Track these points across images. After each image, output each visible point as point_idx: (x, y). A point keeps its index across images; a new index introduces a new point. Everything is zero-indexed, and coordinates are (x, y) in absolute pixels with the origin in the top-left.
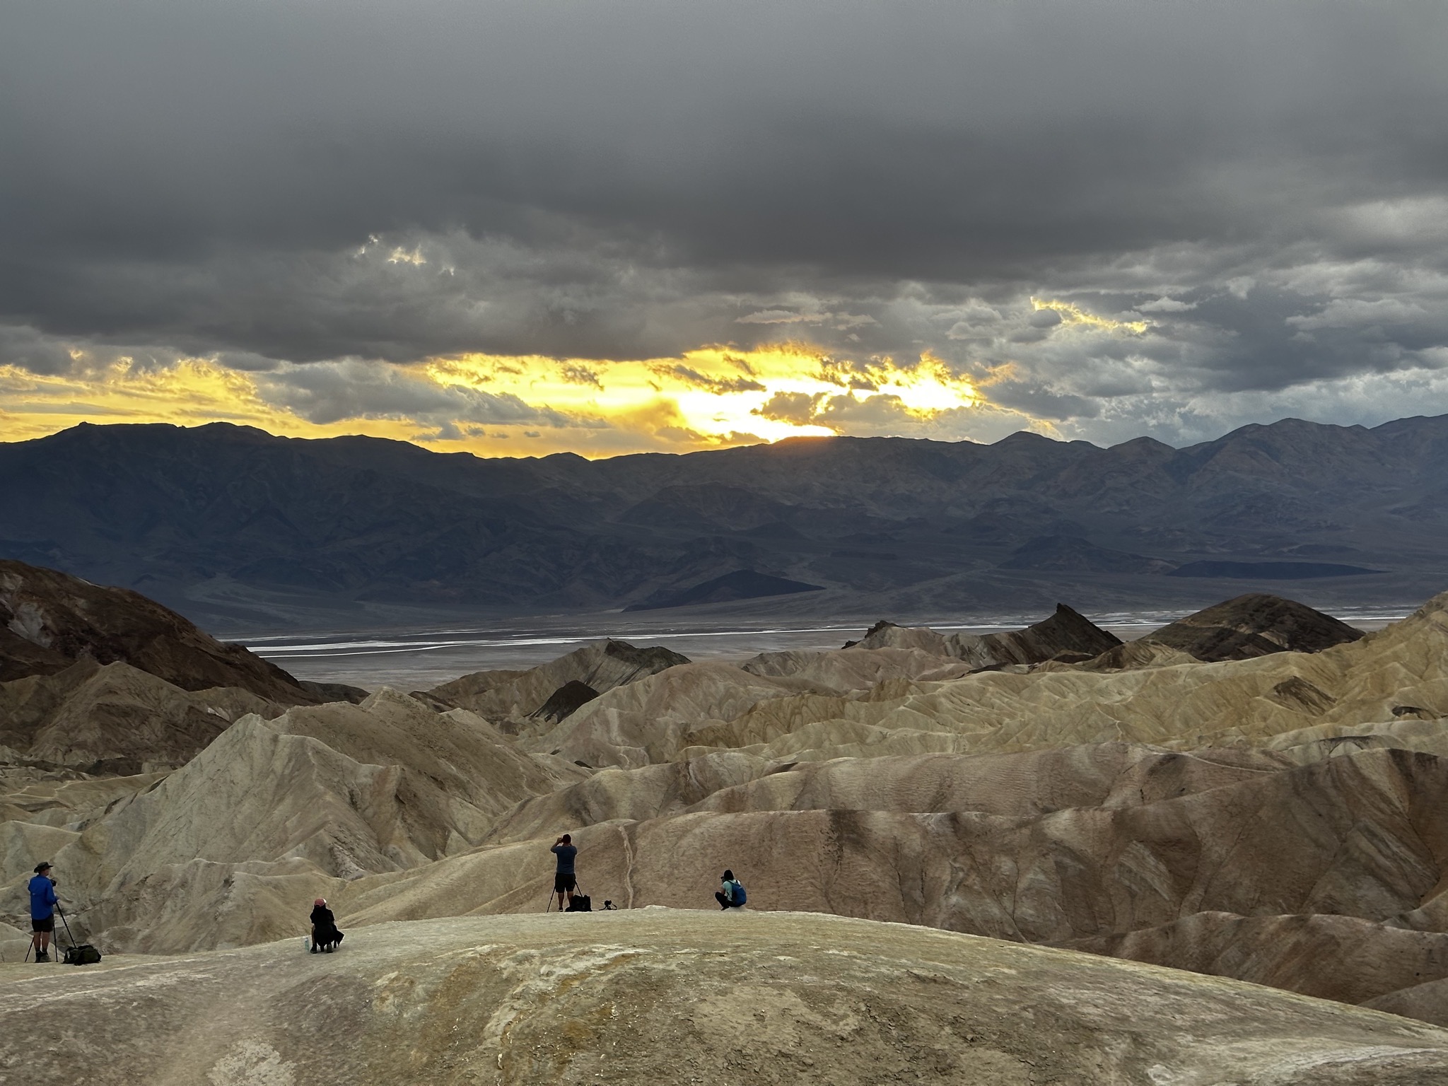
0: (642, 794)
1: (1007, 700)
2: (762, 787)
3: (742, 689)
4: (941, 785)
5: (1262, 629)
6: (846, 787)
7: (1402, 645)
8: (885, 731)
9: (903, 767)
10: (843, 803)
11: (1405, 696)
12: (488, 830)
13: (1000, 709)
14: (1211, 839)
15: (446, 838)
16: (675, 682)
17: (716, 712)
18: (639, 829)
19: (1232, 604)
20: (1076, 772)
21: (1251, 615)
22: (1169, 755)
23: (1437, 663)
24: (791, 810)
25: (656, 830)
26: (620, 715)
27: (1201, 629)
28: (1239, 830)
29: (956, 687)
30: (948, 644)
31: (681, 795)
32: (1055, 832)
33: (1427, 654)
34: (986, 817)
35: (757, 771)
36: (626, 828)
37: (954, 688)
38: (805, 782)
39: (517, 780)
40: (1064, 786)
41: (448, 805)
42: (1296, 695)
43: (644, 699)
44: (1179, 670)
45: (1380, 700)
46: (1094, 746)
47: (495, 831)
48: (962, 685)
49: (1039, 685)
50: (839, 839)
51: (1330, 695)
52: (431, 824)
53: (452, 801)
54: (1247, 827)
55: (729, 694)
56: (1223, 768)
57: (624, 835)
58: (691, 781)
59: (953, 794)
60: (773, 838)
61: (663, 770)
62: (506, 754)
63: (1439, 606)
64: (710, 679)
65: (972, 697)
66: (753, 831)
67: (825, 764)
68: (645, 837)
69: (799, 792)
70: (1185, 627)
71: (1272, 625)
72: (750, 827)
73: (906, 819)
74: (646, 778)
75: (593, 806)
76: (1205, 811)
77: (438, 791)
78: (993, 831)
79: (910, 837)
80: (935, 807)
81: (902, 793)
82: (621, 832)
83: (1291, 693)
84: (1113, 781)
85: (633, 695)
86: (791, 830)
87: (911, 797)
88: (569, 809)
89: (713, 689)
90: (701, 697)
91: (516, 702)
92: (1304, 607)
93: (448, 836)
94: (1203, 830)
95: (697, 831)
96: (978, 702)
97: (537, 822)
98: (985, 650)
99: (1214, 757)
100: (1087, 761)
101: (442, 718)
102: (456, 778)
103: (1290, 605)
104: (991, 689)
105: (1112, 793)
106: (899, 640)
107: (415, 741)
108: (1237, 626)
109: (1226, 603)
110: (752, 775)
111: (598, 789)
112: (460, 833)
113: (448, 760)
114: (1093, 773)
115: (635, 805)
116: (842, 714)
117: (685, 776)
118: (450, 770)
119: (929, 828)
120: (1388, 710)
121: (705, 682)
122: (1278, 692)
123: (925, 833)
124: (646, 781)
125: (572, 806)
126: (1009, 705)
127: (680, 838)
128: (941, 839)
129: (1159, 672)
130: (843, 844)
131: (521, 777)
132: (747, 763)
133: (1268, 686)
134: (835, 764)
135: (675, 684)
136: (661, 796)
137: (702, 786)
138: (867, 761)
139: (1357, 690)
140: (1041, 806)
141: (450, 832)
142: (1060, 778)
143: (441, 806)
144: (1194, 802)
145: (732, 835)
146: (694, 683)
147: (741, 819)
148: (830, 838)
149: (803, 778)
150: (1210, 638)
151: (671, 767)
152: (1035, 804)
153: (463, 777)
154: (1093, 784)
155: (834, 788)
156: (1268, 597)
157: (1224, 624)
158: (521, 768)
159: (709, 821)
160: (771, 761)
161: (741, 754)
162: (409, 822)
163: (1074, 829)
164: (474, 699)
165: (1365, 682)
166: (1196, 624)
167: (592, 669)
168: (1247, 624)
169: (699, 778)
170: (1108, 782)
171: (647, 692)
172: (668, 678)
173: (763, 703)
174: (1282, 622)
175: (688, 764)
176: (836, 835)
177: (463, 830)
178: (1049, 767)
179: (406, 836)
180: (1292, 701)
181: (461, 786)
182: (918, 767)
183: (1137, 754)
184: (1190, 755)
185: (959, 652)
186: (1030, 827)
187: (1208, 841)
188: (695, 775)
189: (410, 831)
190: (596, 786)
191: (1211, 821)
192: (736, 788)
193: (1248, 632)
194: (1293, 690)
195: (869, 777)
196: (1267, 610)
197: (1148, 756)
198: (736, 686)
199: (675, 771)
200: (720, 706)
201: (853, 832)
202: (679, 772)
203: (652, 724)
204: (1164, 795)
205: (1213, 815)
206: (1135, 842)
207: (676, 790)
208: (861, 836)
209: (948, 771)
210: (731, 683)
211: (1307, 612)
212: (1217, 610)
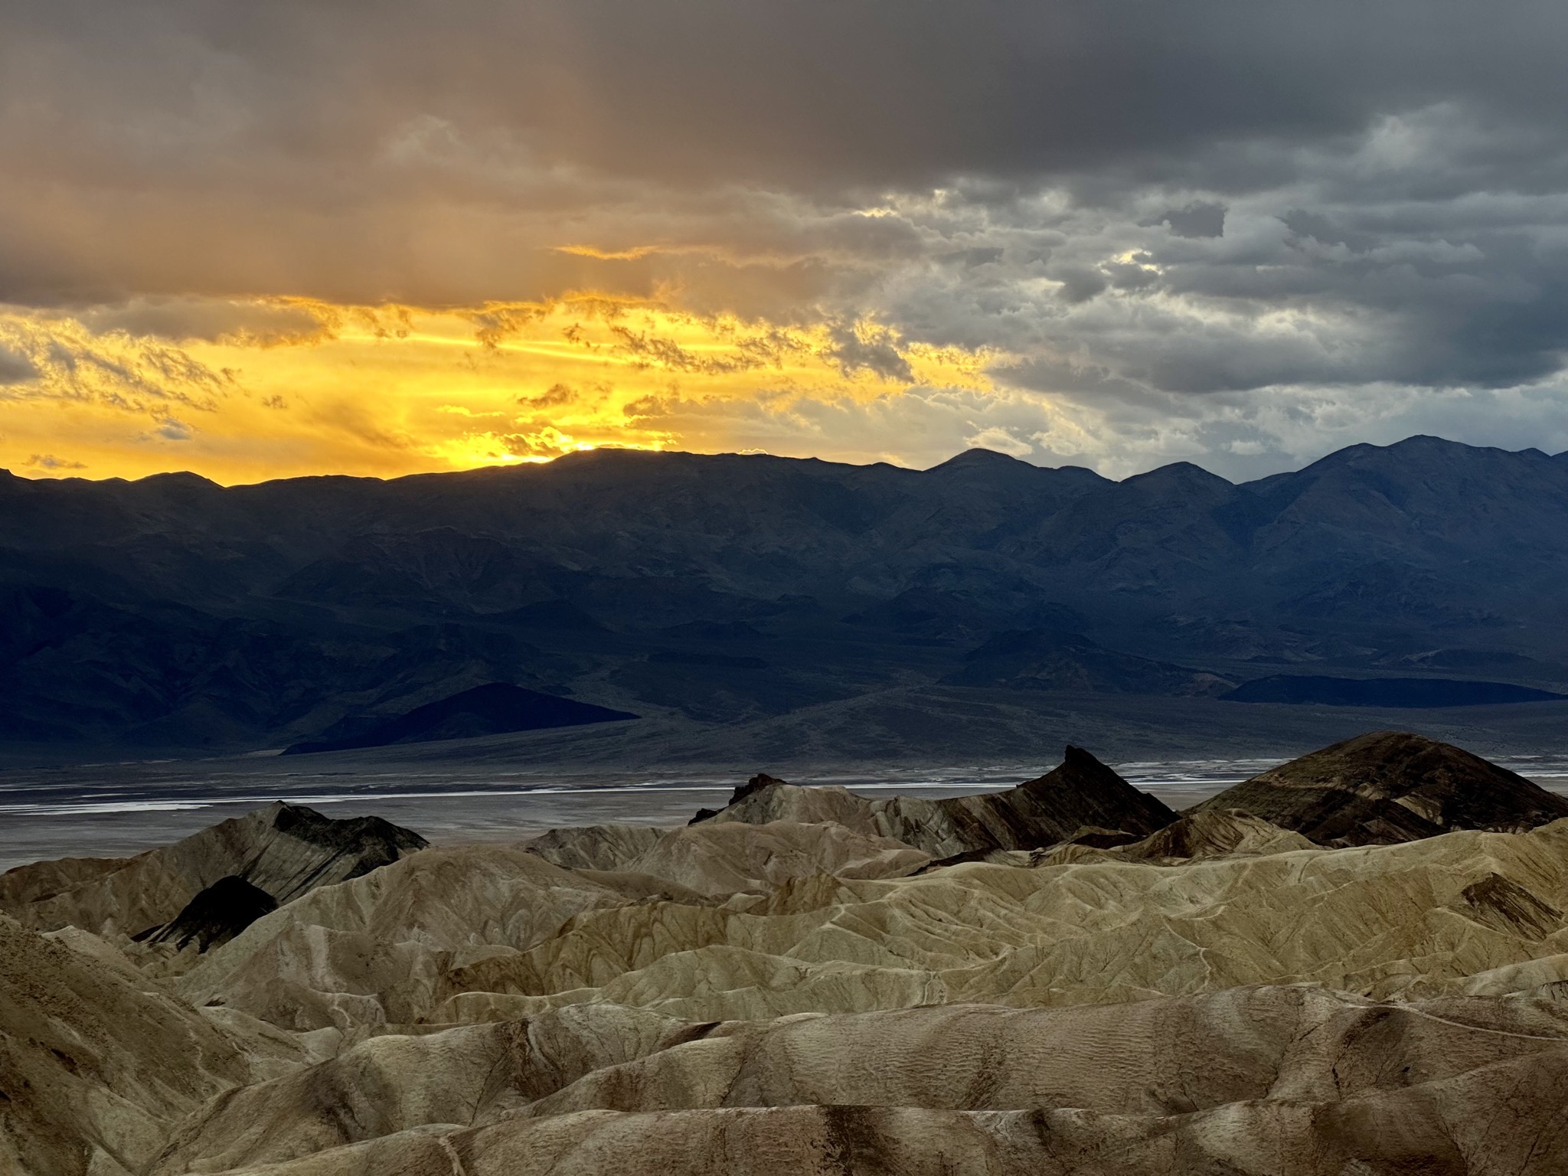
0: (446, 1078)
1: (1003, 912)
2: (668, 1065)
3: (541, 892)
4: (984, 1061)
5: (1400, 791)
6: (818, 1065)
8: (804, 965)
9: (918, 1030)
10: (813, 1093)
12: (160, 1145)
13: (993, 927)
14: (1484, 1156)
15: (85, 1161)
16: (424, 878)
17: (495, 931)
18: (478, 1142)
19: (1348, 750)
20: (1220, 1037)
21: (1380, 768)
22: (1375, 1010)
24: (722, 1105)
25: (512, 1144)
26: (331, 937)
27: (1297, 791)
28: (1532, 1140)
29: (919, 889)
30: (881, 817)
31: (516, 1079)
32: (1218, 1144)
34: (1095, 1117)
35: (648, 1037)
36: (453, 1140)
37: (914, 892)
38: (743, 1057)
39: (186, 1054)
40: (1201, 1063)
41: (86, 1101)
42: (1499, 905)
43: (368, 910)
44: (1290, 860)
46: (1247, 992)
47: (174, 1147)
48: (928, 888)
49: (1057, 887)
50: (843, 1157)
51: (1552, 906)
52: (57, 1135)
53: (93, 1094)
54: (1545, 1133)
55: (518, 901)
56: (1472, 1032)
57: (451, 1152)
58: (532, 1055)
59: (1007, 1077)
60: (729, 1155)
61: (481, 1035)
62: (163, 1009)
64: (486, 874)
65: (945, 908)
66: (692, 1144)
67: (772, 1024)
68: (492, 1156)
69: (733, 1073)
70: (1271, 788)
71: (1415, 785)
72: (685, 1135)
73: (957, 1121)
74: (451, 1050)
75: (359, 1100)
76: (1470, 1107)
77: (66, 1076)
78: (1109, 1142)
79: (968, 1154)
80: (977, 1099)
81: (919, 1076)
82: (443, 1148)
83: (1491, 902)
84: (1283, 1055)
85: (349, 901)
86: (759, 1141)
87: (934, 1082)
88: (316, 1108)
89: (490, 893)
90: (470, 905)
91: (111, 916)
92: (1468, 754)
93: (90, 1156)
94: (1469, 1140)
95: (590, 1144)
96: (956, 914)
97: (256, 1130)
98: (945, 826)
99: (1455, 1012)
100: (1237, 1018)
101: (48, 944)
102: (83, 1052)
103: (1446, 752)
104: (977, 893)
105: (1282, 1074)
106: (794, 808)
107: (8, 985)
108: (1356, 786)
109: (1338, 747)
110: (639, 1043)
111: (366, 1071)
112: (110, 1151)
113: (66, 1019)
114: (1249, 1040)
115: (434, 1098)
116: (722, 937)
117: (522, 1046)
118: (70, 1039)
119: (998, 1137)
121: (476, 879)
122: (1471, 900)
123: (993, 1146)
124: (452, 1054)
125: (320, 1103)
126: (1009, 921)
127: (558, 1157)
128: (1020, 1155)
129: (1256, 865)
130: (853, 1167)
131: (192, 1049)
132: (630, 1023)
133: (1451, 889)
134: (793, 1025)
135: (424, 883)
136: (479, 1083)
137: (554, 1065)
138: (850, 1019)
140: (1163, 1098)
141: (91, 1149)
142: (1193, 1049)
143: (73, 1103)
144: (1449, 1092)
145: (655, 1151)
146: (457, 880)
147: (668, 1124)
148: (828, 1155)
149: (740, 1049)
150: (1311, 807)
151: (496, 1030)
152: (1153, 1094)
153: (96, 1051)
154: (1251, 1058)
155: (798, 1067)
156: (1409, 737)
157: (1335, 783)
158: (192, 1034)
159: (611, 1126)
160: (673, 1020)
161: (618, 1007)
162: (18, 1131)
163: (1249, 1138)
164: (32, 910)
166: (1290, 784)
167: (250, 855)
168: (1373, 782)
169: (546, 1049)
170: (1275, 1056)
171: (374, 896)
172: (411, 871)
173: (584, 917)
174: (1432, 780)
175: (525, 1024)
176: (839, 1150)
177: (115, 1146)
178: (1171, 1029)
179: (13, 1157)
180: (1493, 914)
181: (96, 1070)
182: (942, 1030)
183: (1320, 1007)
184: (1412, 1010)
185: (899, 829)
186: (1172, 1134)
187: (1478, 1159)
188: (539, 1043)
189: (20, 1148)
190: (362, 1065)
191: (1483, 1124)
192: (623, 1067)
193: (1376, 796)
194: (1494, 896)
195: (856, 1048)
196: (1407, 761)
197: (1341, 1011)
198: (531, 886)
199: (504, 1037)
200: (502, 921)
201: (868, 1145)
202: (510, 1039)
203: (387, 954)
204: (1373, 1079)
205: (1485, 1114)
206: (1355, 1161)
207: (506, 1072)
208: (882, 1151)
209: (995, 1036)
210: (521, 881)
211: (1472, 763)
212: (1322, 759)
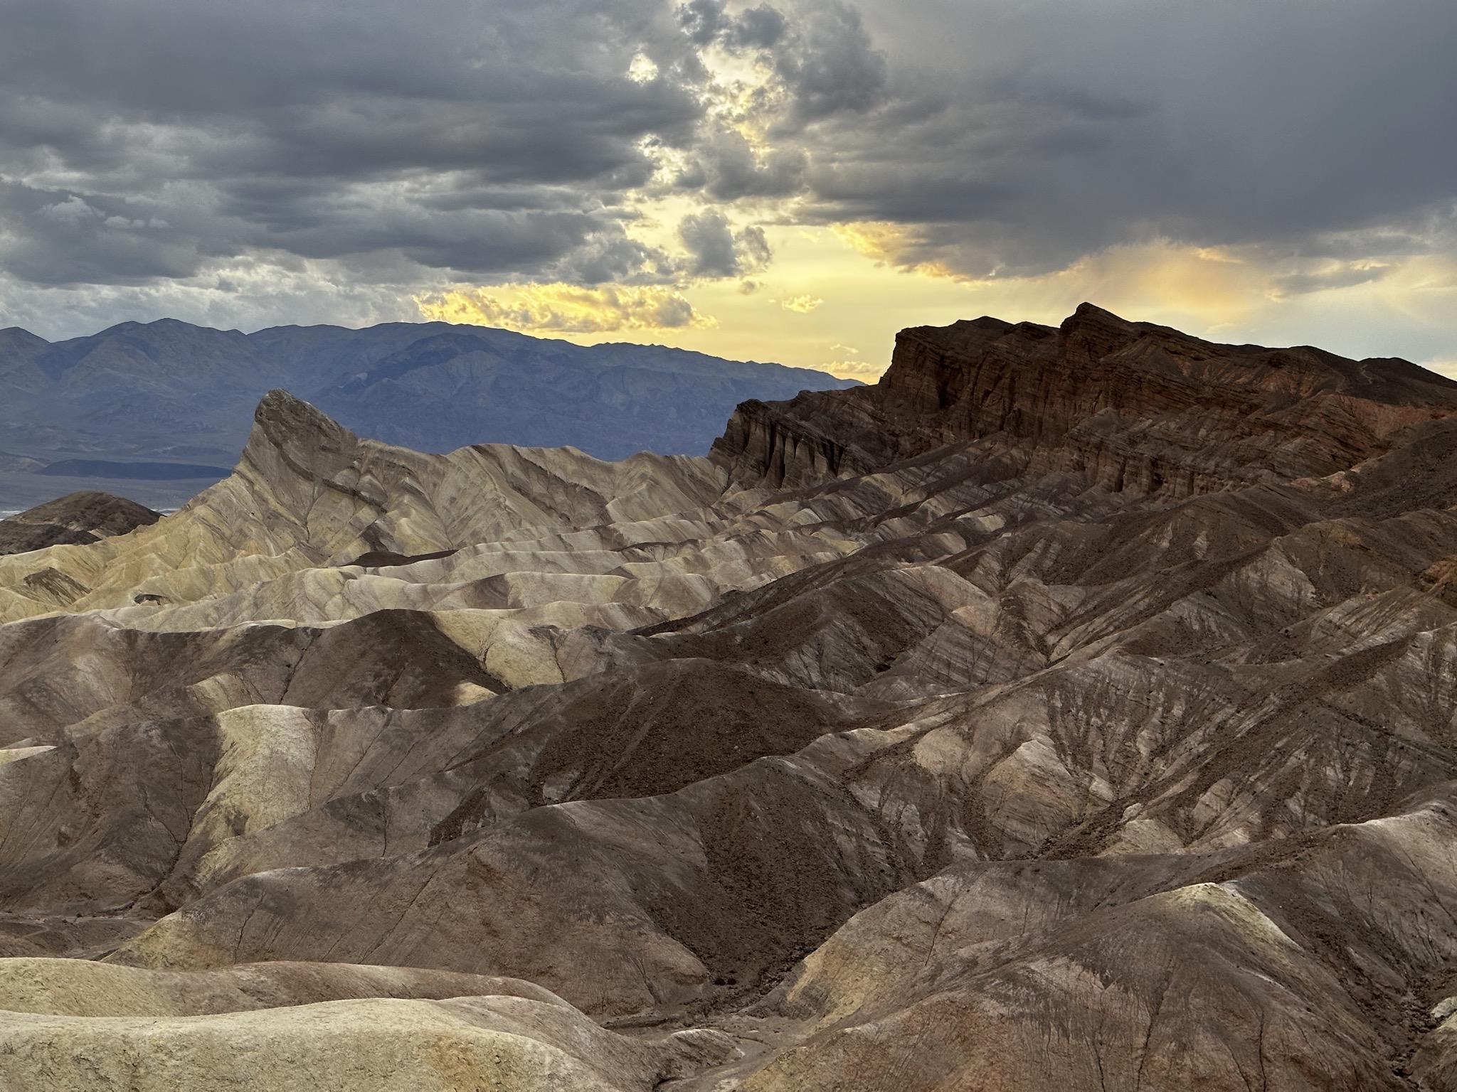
5: (93, 526)
7: (162, 537)
11: (153, 584)
19: (65, 502)
21: (82, 512)
23: (193, 554)
27: (31, 526)
33: (186, 545)
42: (47, 586)
45: (126, 589)
51: (86, 586)
63: (204, 501)
70: (16, 525)
71: (103, 523)
83: (42, 584)
92: (136, 505)
103: (123, 503)
108: (67, 524)
109: (60, 500)
120: (130, 597)
122: (28, 583)
133: (19, 577)
139: (112, 580)
150: (39, 536)
156: (102, 494)
157: (55, 522)
165: (121, 574)
166: (28, 522)
168: (78, 521)
174: (113, 520)
193: (79, 529)
196: (99, 508)
211: (139, 510)
212: (49, 507)
